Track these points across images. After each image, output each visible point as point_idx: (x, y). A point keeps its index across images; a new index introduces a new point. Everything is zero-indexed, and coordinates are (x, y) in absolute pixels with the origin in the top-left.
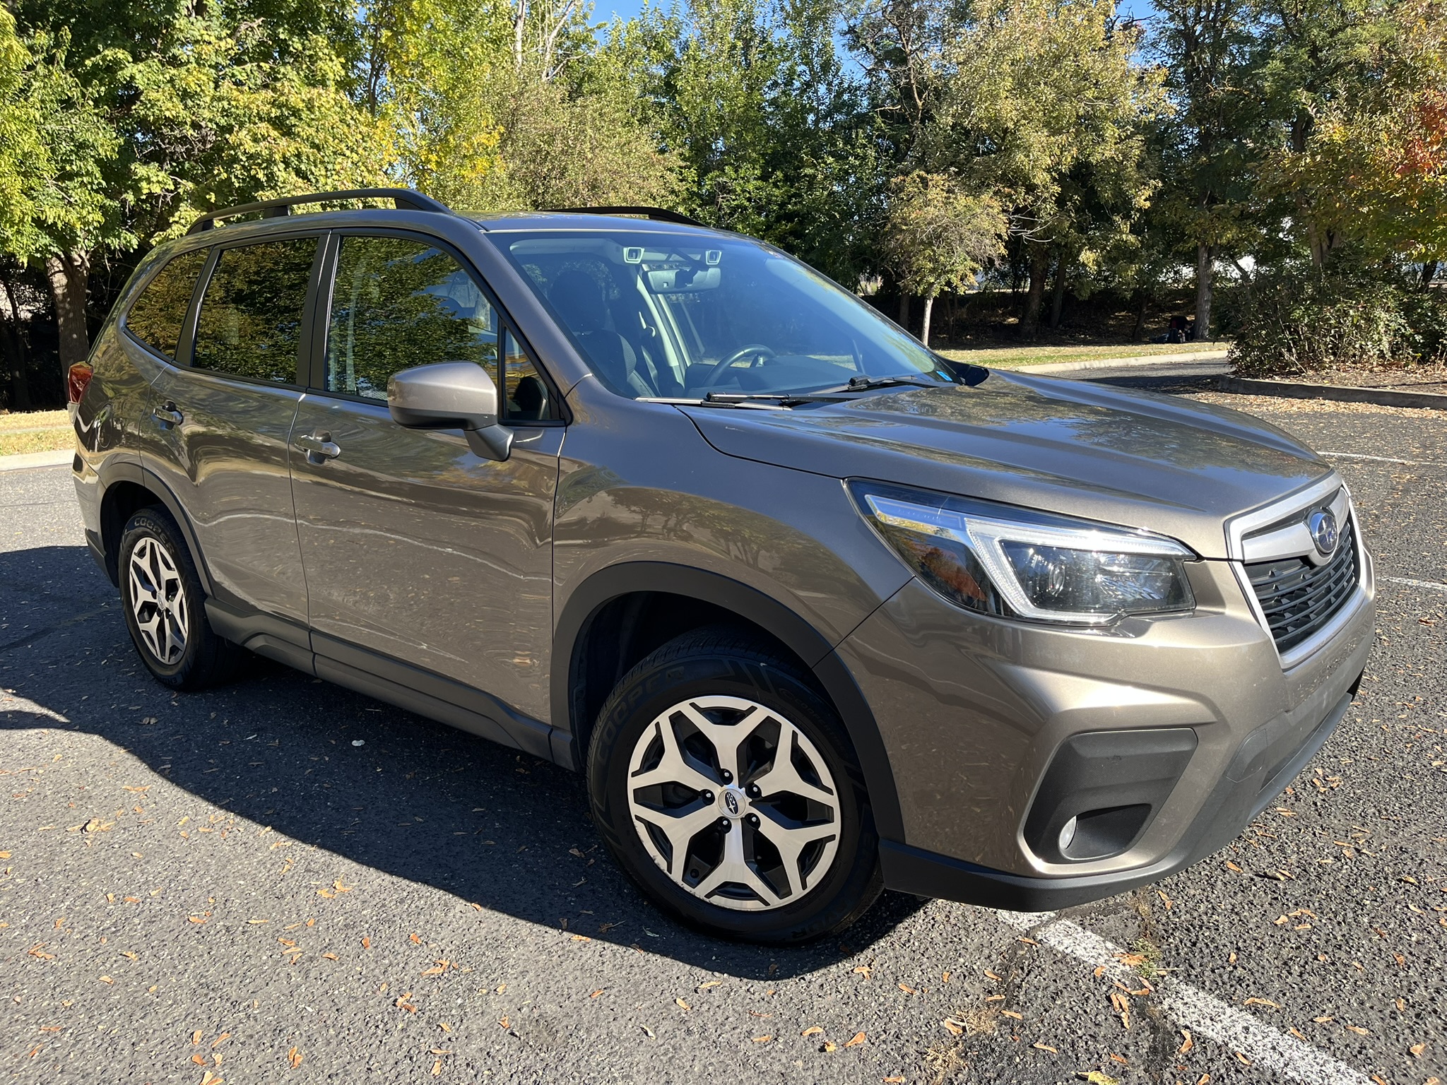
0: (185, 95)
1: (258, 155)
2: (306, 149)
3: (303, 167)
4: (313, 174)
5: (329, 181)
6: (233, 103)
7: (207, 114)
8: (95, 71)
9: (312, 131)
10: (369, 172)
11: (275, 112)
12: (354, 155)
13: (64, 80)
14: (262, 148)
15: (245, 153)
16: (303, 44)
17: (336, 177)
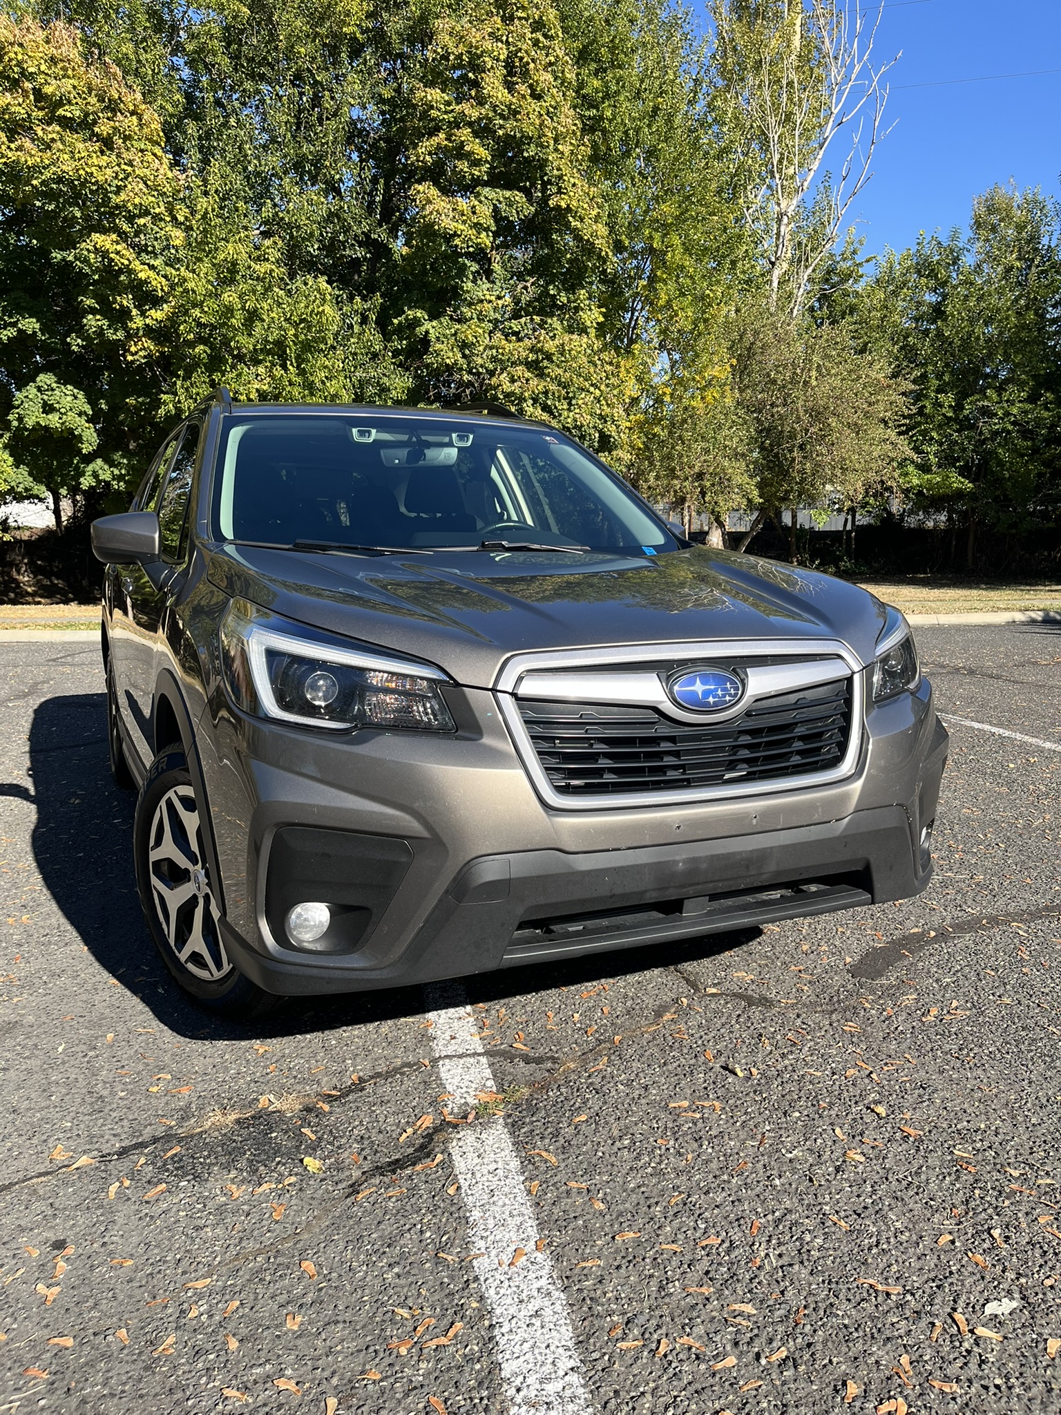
0: (464, 345)
1: (513, 393)
2: (553, 387)
3: (549, 402)
4: (556, 408)
5: (571, 414)
6: (500, 351)
7: (480, 361)
8: (399, 330)
9: (560, 371)
10: (608, 405)
11: (532, 357)
12: (597, 391)
13: (373, 337)
14: (516, 388)
15: (503, 392)
16: (568, 298)
17: (577, 411)
